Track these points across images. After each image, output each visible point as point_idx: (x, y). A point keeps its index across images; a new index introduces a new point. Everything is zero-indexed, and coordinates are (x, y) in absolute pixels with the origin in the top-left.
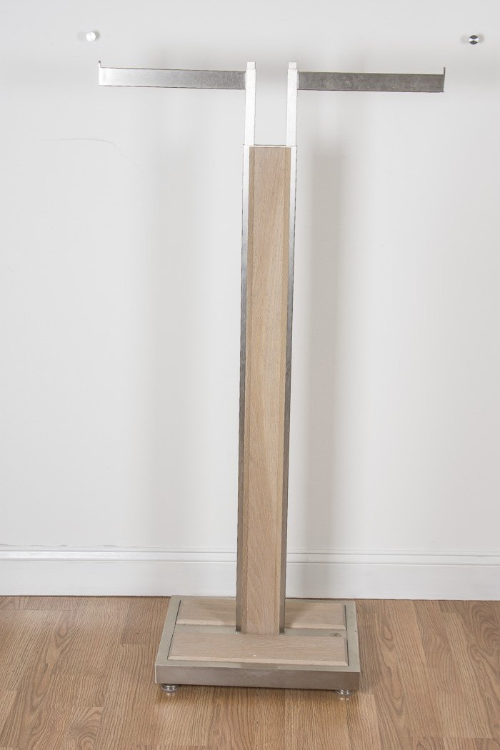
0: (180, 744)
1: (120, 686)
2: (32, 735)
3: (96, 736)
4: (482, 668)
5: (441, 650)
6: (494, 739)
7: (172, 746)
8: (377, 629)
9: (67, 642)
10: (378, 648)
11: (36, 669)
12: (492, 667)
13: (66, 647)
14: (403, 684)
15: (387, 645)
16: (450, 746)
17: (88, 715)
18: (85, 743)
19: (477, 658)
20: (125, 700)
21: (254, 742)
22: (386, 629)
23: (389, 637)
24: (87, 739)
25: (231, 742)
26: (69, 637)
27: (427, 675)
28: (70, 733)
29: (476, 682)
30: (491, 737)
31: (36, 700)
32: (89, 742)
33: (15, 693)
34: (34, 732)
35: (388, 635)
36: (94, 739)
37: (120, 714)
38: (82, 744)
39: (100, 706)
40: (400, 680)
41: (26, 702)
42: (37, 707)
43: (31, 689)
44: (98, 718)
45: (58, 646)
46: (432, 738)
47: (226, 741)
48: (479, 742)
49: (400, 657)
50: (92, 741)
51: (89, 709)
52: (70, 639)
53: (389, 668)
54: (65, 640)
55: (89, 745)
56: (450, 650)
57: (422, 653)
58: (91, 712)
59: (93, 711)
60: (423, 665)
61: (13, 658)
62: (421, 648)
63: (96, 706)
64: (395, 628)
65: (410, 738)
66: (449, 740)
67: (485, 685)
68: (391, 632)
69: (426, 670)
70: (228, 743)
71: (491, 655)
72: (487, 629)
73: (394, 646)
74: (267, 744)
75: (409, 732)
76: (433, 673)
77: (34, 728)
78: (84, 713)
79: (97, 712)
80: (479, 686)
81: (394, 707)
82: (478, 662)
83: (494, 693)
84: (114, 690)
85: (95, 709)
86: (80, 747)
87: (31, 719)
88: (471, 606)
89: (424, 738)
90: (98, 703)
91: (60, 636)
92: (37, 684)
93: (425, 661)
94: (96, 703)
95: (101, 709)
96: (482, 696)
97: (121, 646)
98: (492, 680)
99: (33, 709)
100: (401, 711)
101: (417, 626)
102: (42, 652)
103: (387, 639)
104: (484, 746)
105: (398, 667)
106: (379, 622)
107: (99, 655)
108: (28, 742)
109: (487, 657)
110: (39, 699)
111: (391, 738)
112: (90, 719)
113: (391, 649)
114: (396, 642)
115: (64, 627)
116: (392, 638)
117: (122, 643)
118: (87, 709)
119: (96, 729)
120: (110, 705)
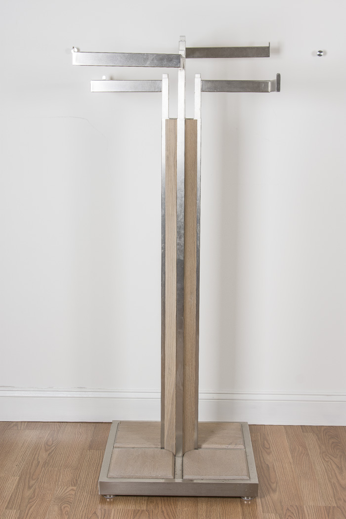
0: (128, 509)
1: (88, 474)
2: (29, 503)
3: (71, 503)
4: (330, 465)
5: (303, 455)
6: (337, 507)
7: (123, 510)
8: (260, 443)
9: (53, 449)
10: (260, 453)
11: (32, 465)
12: (336, 464)
13: (52, 452)
15: (266, 452)
16: (308, 510)
17: (67, 491)
18: (64, 507)
19: (326, 459)
20: (91, 483)
21: (177, 507)
22: (265, 442)
23: (268, 447)
24: (66, 505)
25: (162, 508)
26: (54, 446)
27: (293, 469)
28: (54, 502)
29: (326, 474)
30: (335, 506)
31: (32, 482)
32: (67, 507)
33: (18, 478)
34: (31, 501)
35: (267, 446)
36: (71, 505)
37: (88, 491)
38: (62, 507)
39: (75, 486)
40: (275, 471)
41: (25, 484)
42: (32, 486)
43: (28, 476)
44: (73, 493)
45: (46, 451)
46: (296, 506)
48: (328, 509)
49: (275, 458)
50: (69, 506)
54: (51, 448)
55: (67, 509)
56: (308, 454)
57: (290, 456)
59: (70, 489)
60: (290, 463)
61: (16, 458)
62: (289, 453)
63: (72, 486)
64: (271, 441)
65: (282, 505)
66: (308, 506)
67: (332, 475)
68: (269, 444)
69: (293, 466)
70: (160, 508)
71: (336, 458)
72: (333, 443)
73: (271, 452)
74: (186, 509)
75: (281, 502)
76: (297, 468)
77: (30, 498)
78: (63, 490)
79: (73, 490)
80: (328, 476)
81: (271, 488)
82: (327, 462)
83: (338, 480)
84: (83, 477)
85: (71, 488)
86: (61, 510)
87: (28, 493)
88: (322, 429)
89: (291, 506)
91: (48, 445)
92: (32, 474)
93: (292, 461)
94: (72, 484)
95: (75, 488)
96: (330, 482)
97: (88, 451)
98: (336, 472)
99: (30, 488)
100: (276, 490)
101: (286, 441)
102: (36, 454)
103: (266, 448)
104: (331, 511)
105: (273, 464)
107: (74, 456)
108: (27, 506)
109: (333, 458)
110: (34, 482)
112: (68, 494)
113: (269, 454)
114: (272, 450)
115: (51, 440)
116: (270, 447)
117: (90, 450)
118: (66, 487)
119: (72, 499)
120: (81, 485)
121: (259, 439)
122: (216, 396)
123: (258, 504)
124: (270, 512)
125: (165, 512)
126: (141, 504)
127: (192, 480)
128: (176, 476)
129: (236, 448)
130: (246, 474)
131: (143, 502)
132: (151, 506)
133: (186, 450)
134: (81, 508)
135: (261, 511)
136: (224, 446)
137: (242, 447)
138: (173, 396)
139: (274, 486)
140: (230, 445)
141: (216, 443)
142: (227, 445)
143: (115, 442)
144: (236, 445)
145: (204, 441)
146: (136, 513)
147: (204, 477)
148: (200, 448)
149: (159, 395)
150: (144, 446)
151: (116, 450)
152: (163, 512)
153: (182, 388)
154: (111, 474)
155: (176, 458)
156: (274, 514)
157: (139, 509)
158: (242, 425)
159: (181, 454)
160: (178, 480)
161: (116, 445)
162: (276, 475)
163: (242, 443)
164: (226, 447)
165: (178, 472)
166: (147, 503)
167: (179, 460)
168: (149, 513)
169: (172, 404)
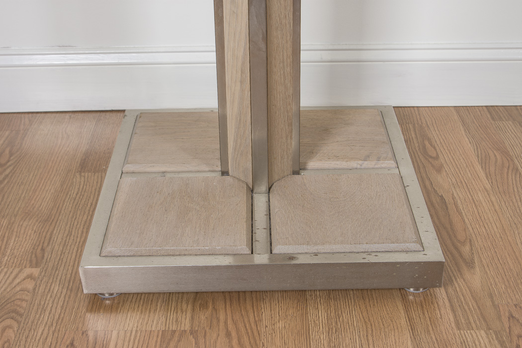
0: (149, 329)
1: (70, 234)
3: (21, 315)
5: (506, 170)
7: (136, 331)
8: (417, 145)
9: (7, 172)
14: (466, 220)
15: (433, 166)
17: (17, 281)
18: (4, 330)
20: (74, 256)
21: (261, 320)
22: (427, 143)
23: (434, 155)
24: (8, 322)
25: (226, 323)
26: (10, 166)
27: (495, 204)
32: (10, 327)
35: (432, 152)
36: (19, 323)
37: (63, 278)
39: (37, 266)
40: (460, 214)
44: (30, 285)
47: (218, 320)
49: (454, 180)
50: (15, 325)
51: (20, 272)
52: (11, 168)
53: (442, 196)
54: (5, 170)
55: (10, 334)
56: (517, 170)
57: (482, 174)
58: (22, 276)
59: (25, 275)
60: (487, 191)
62: (478, 168)
63: (31, 266)
64: (438, 142)
65: (496, 307)
68: (434, 148)
69: (493, 199)
70: (222, 324)
73: (442, 166)
74: (281, 325)
75: (491, 296)
76: (503, 203)
78: (8, 282)
79: (30, 277)
81: (461, 256)
84: (59, 240)
85: (28, 271)
89: (516, 306)
90: (34, 262)
93: (488, 186)
94: (31, 261)
95: (36, 271)
97: (78, 175)
100: (473, 262)
101: (467, 139)
103: (431, 157)
105: (453, 194)
106: (416, 134)
107: (47, 188)
111: (466, 307)
112: (18, 289)
113: (439, 170)
114: (443, 162)
115: (7, 152)
116: (437, 155)
117: (80, 172)
118: (17, 270)
119: (24, 304)
120: (51, 265)
121: (414, 136)
122: (326, 56)
123: (441, 303)
124: (474, 326)
125: (234, 334)
126: (179, 312)
127: (292, 258)
128: (258, 246)
129: (378, 166)
130: (414, 237)
131: (184, 306)
132: (203, 317)
133: (276, 177)
134: (40, 331)
135: (453, 325)
136: (354, 164)
137: (392, 164)
138: (243, 63)
139: (466, 249)
140: (365, 160)
141: (337, 158)
142: (360, 162)
143: (126, 161)
144: (379, 159)
145: (312, 153)
146: (166, 337)
147: (320, 248)
148: (304, 169)
149: (213, 57)
150: (187, 169)
151: (127, 180)
152: (228, 335)
153: (263, 46)
154: (109, 249)
155: (255, 196)
156: (483, 332)
157: (174, 328)
158: (381, 112)
159: (264, 188)
160: (261, 258)
161: (129, 168)
162: (464, 221)
163: (390, 155)
164: (359, 166)
165: (261, 234)
166: (193, 310)
167: (260, 201)
168: (196, 339)
169: (241, 82)
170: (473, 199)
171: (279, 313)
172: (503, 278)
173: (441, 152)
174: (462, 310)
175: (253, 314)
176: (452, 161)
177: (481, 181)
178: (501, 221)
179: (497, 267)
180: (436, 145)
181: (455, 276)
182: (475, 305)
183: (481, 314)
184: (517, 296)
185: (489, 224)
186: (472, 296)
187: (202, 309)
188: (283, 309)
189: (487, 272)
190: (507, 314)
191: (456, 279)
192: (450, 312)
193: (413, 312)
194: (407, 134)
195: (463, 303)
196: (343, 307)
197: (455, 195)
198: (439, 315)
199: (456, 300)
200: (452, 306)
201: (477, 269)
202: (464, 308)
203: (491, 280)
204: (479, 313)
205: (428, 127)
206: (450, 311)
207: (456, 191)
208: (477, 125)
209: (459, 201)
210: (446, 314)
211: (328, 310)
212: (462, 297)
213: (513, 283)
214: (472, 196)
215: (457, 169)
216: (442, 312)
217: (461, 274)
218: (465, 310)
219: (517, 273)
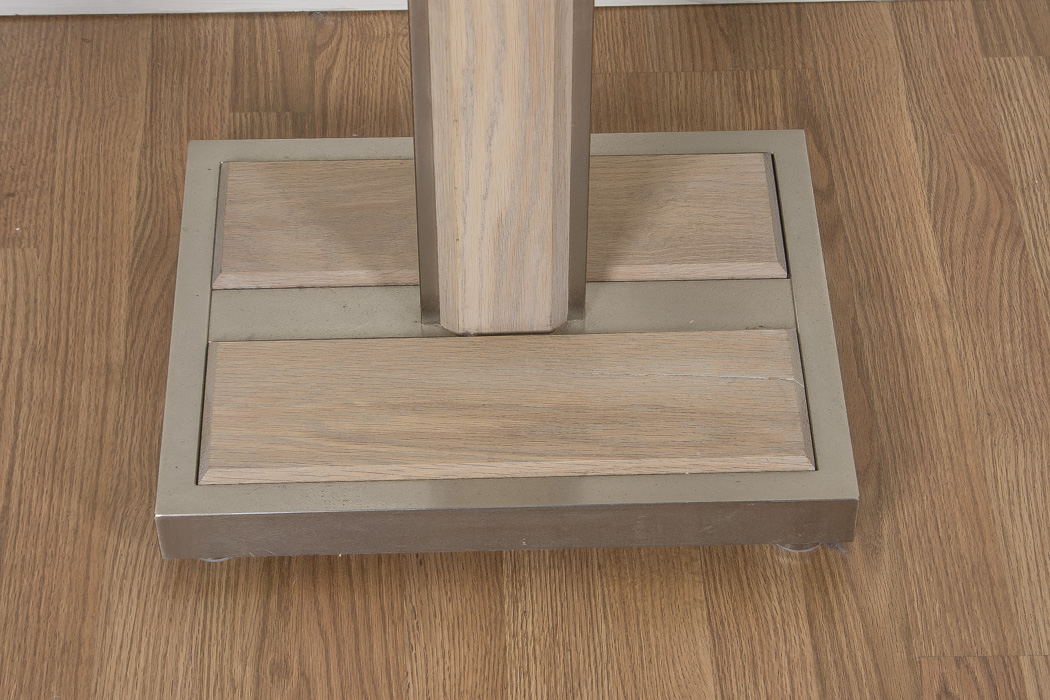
170: (900, 334)
171: (444, 687)
172: (940, 584)
173: (842, 171)
174: (838, 675)
175: (387, 690)
176: (865, 203)
177: (926, 274)
178: (956, 406)
179: (931, 550)
180: (831, 150)
181: (832, 575)
182: (869, 658)
183: (881, 683)
184: (964, 635)
185: (929, 416)
186: (866, 634)
187: (276, 678)
188: (453, 676)
189: (905, 565)
190: (936, 686)
191: (835, 586)
192: (812, 679)
193: (734, 680)
194: (764, 107)
195: (845, 656)
196: (584, 669)
197: (860, 321)
198: (789, 689)
199: (829, 646)
200: (818, 662)
201: (886, 556)
202: (845, 670)
203: (913, 588)
204: (875, 682)
205: (819, 79)
206: (814, 678)
207: (863, 306)
208: (942, 70)
209: (867, 342)
210: (804, 685)
211: (550, 676)
212: (843, 639)
213: (960, 594)
214: (898, 326)
215: (872, 234)
216: (796, 680)
217: (848, 571)
218: (847, 676)
219: (973, 566)
